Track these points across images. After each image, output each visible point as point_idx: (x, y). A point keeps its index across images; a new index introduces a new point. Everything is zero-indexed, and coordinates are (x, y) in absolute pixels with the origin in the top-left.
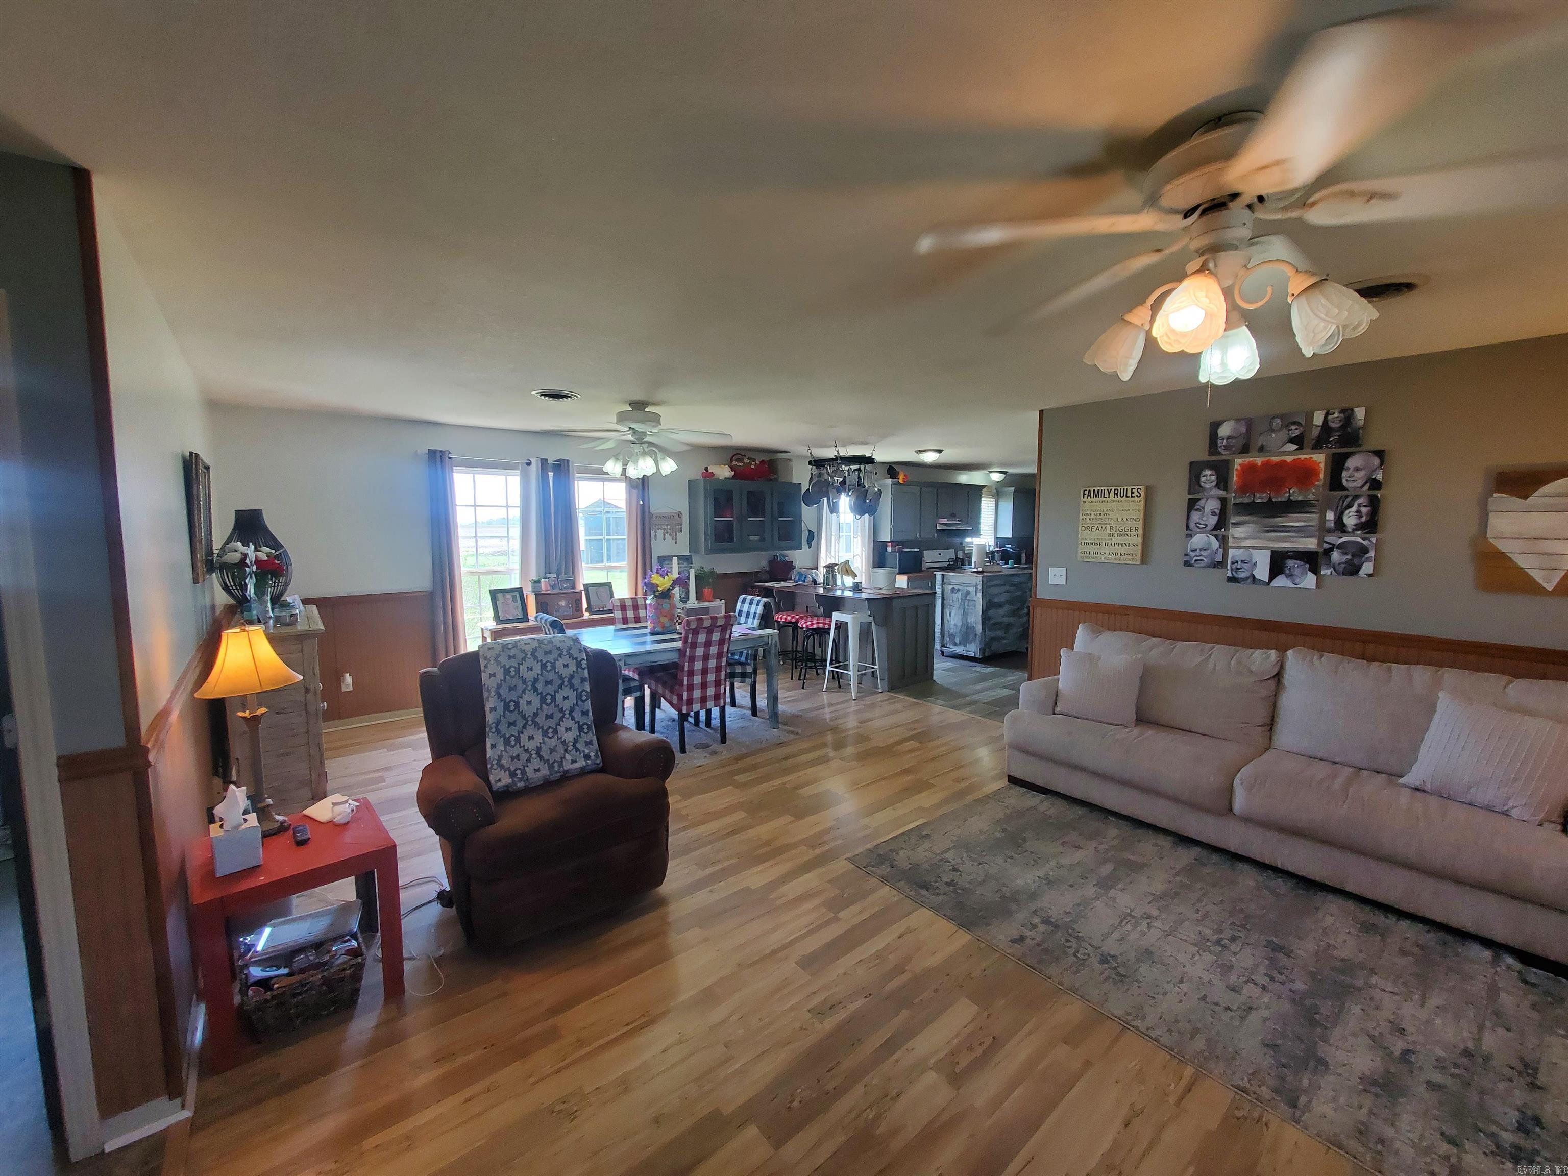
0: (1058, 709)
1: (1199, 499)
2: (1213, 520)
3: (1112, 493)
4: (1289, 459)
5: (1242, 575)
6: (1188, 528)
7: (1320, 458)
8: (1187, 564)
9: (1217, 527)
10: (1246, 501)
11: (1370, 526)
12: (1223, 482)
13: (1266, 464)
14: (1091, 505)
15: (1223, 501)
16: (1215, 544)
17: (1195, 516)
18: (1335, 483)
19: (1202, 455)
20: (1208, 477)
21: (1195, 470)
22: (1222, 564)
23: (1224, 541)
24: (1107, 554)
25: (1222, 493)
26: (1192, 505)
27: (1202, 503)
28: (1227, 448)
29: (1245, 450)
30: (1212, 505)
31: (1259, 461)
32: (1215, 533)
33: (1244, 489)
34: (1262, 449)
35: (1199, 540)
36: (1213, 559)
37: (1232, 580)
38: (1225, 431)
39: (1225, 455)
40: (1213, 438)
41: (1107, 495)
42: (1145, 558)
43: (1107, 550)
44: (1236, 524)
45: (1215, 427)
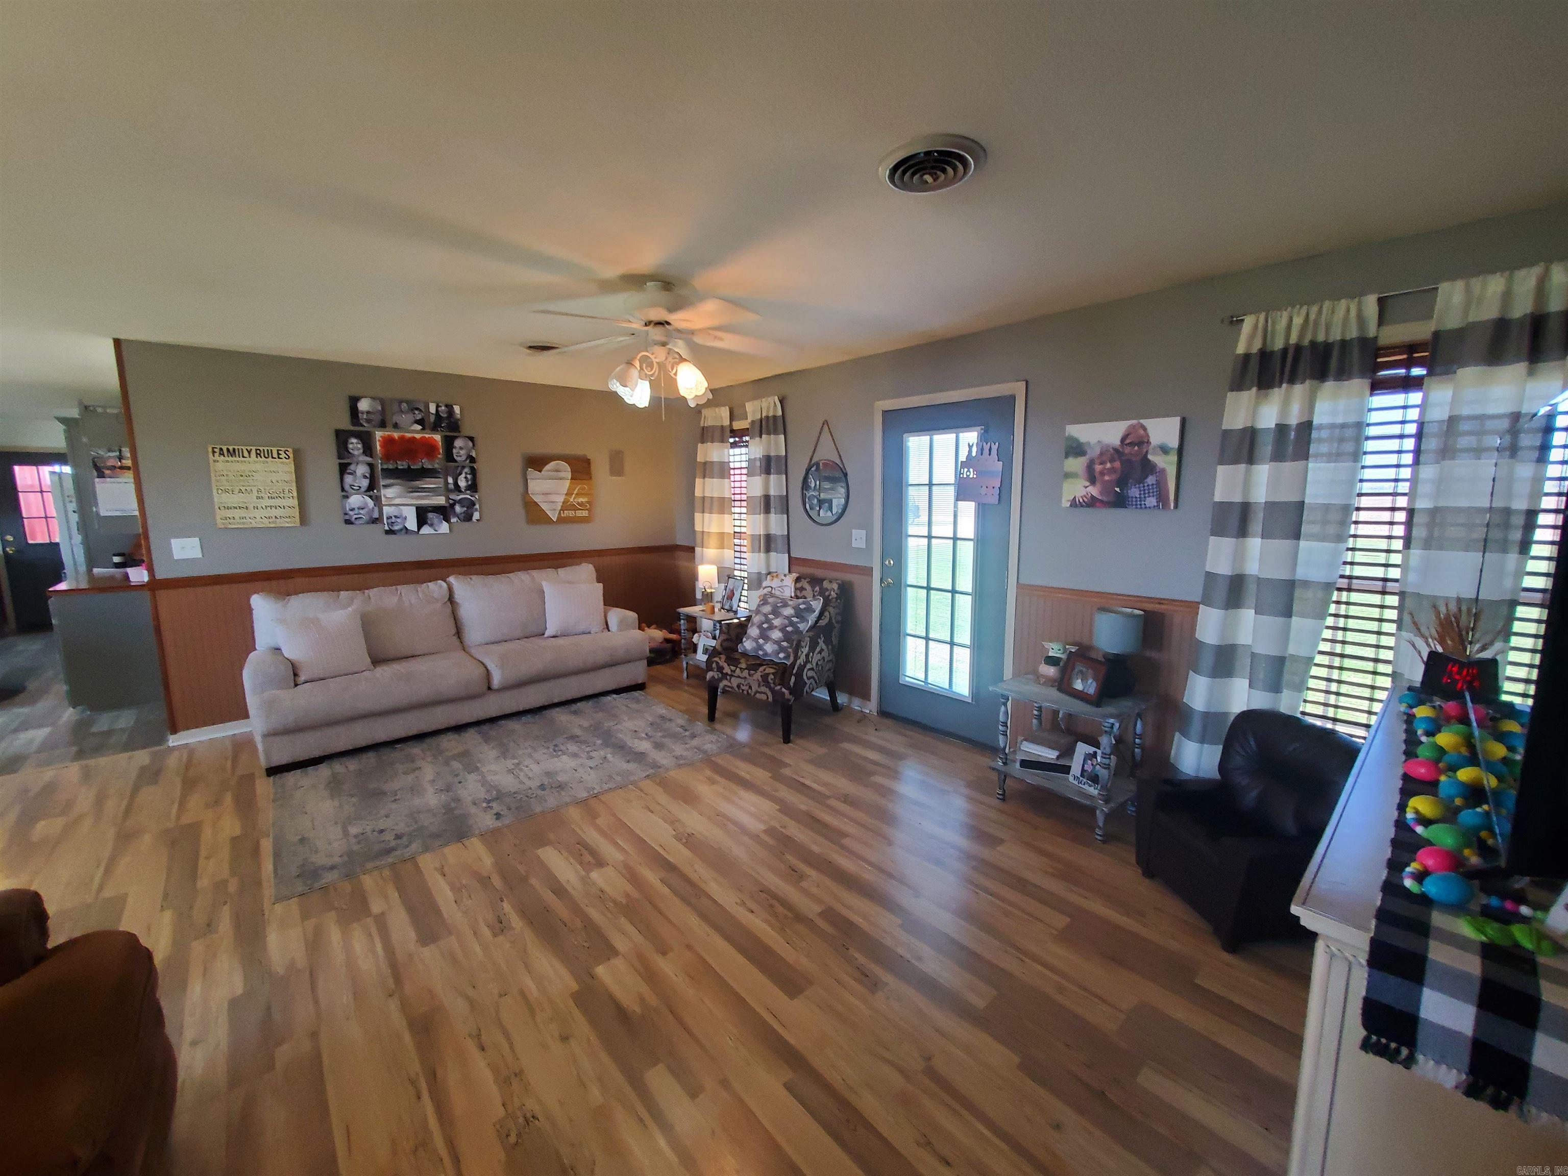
1: (350, 464)
2: (365, 483)
3: (253, 453)
4: (418, 436)
5: (396, 528)
6: (343, 490)
7: (438, 437)
8: (348, 522)
9: (371, 488)
10: (391, 467)
11: (473, 487)
12: (368, 449)
13: (402, 438)
14: (222, 465)
15: (371, 466)
16: (371, 503)
17: (348, 479)
18: (449, 457)
20: (355, 445)
21: (342, 438)
23: (377, 500)
24: (258, 518)
25: (369, 459)
26: (343, 469)
27: (352, 467)
28: (368, 421)
29: (383, 425)
30: (362, 470)
31: (396, 435)
32: (368, 493)
33: (387, 457)
34: (396, 426)
35: (355, 500)
36: (371, 517)
37: (390, 532)
38: (364, 405)
39: (367, 427)
40: (354, 412)
41: (246, 454)
42: (304, 519)
43: (258, 514)
44: (385, 486)
45: (354, 401)
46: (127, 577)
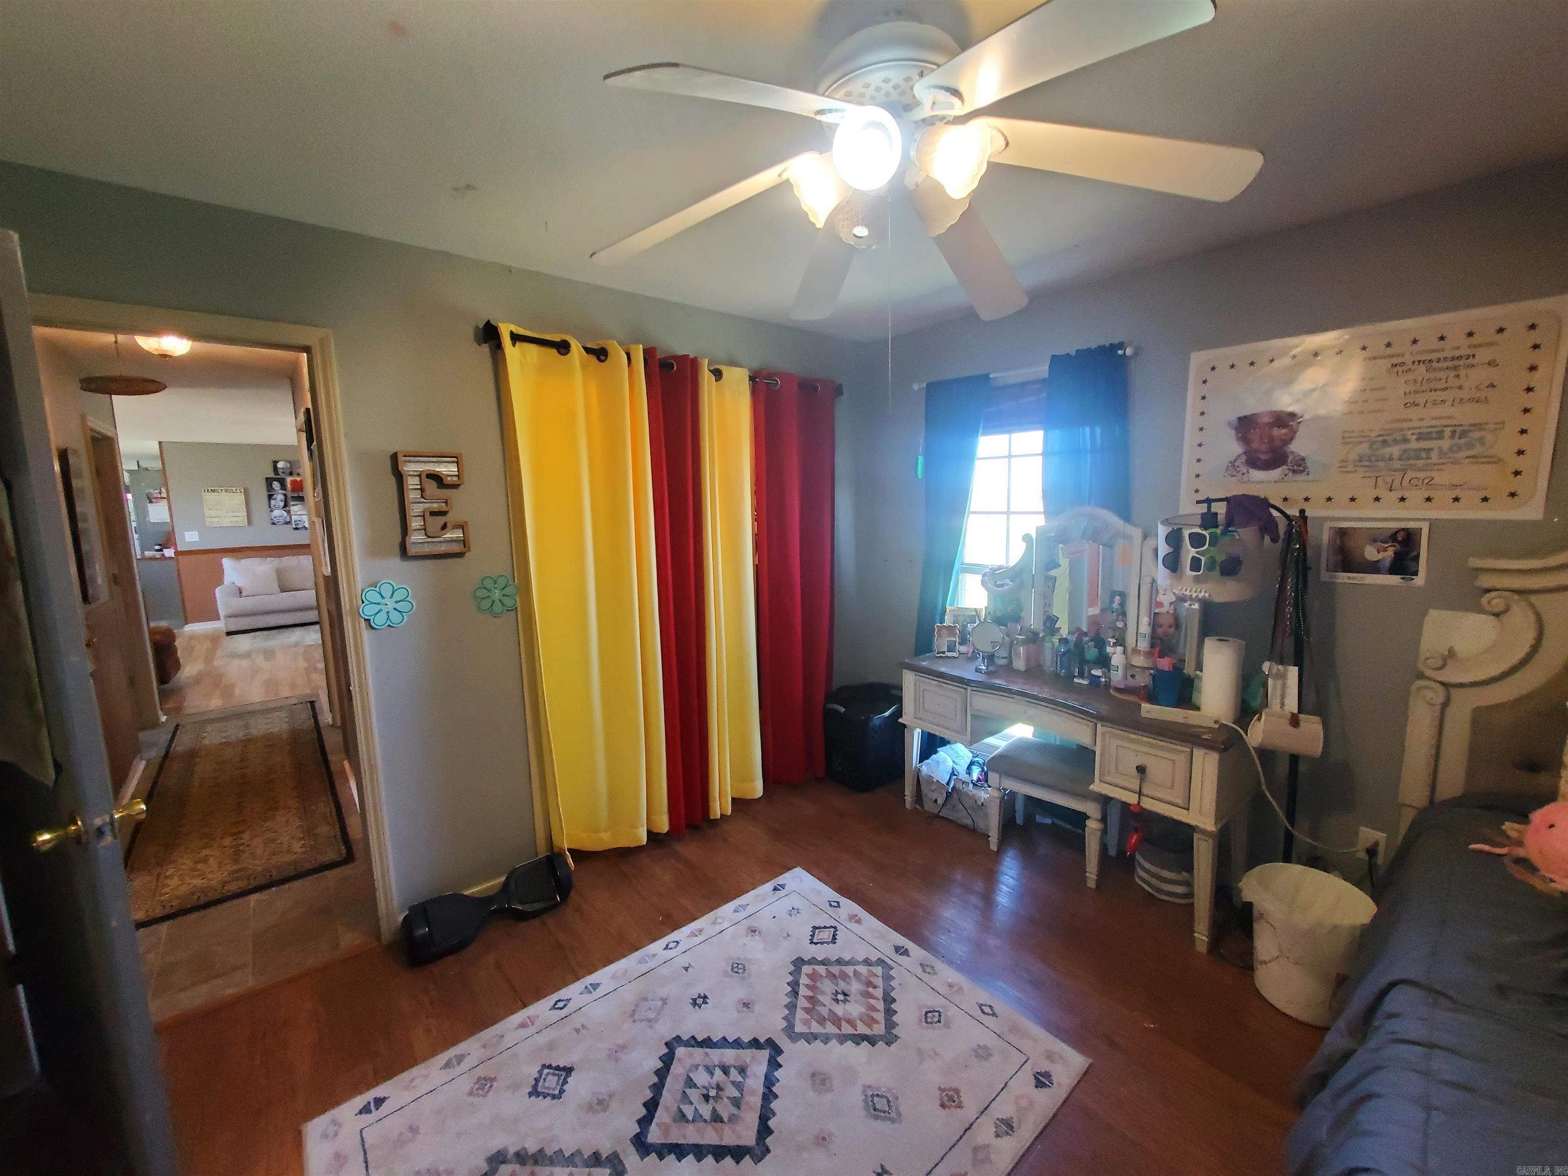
0: (244, 594)
1: (274, 494)
2: (282, 504)
3: (224, 491)
5: (299, 526)
6: (270, 507)
8: (273, 524)
9: (285, 506)
10: (296, 495)
12: (283, 487)
14: (209, 497)
15: (285, 495)
16: (285, 514)
17: (273, 502)
19: (272, 475)
20: (276, 485)
21: (269, 482)
22: (288, 523)
23: (289, 512)
24: (226, 522)
25: (284, 492)
26: (270, 497)
27: (275, 496)
28: (283, 473)
29: (291, 474)
30: (280, 497)
31: (298, 479)
32: (285, 509)
33: (293, 490)
34: (298, 474)
35: (277, 513)
36: (286, 521)
37: (296, 529)
38: (280, 465)
39: (282, 476)
40: (275, 469)
41: (220, 491)
42: (250, 522)
43: (226, 520)
44: (293, 505)
45: (275, 463)
46: (163, 555)
